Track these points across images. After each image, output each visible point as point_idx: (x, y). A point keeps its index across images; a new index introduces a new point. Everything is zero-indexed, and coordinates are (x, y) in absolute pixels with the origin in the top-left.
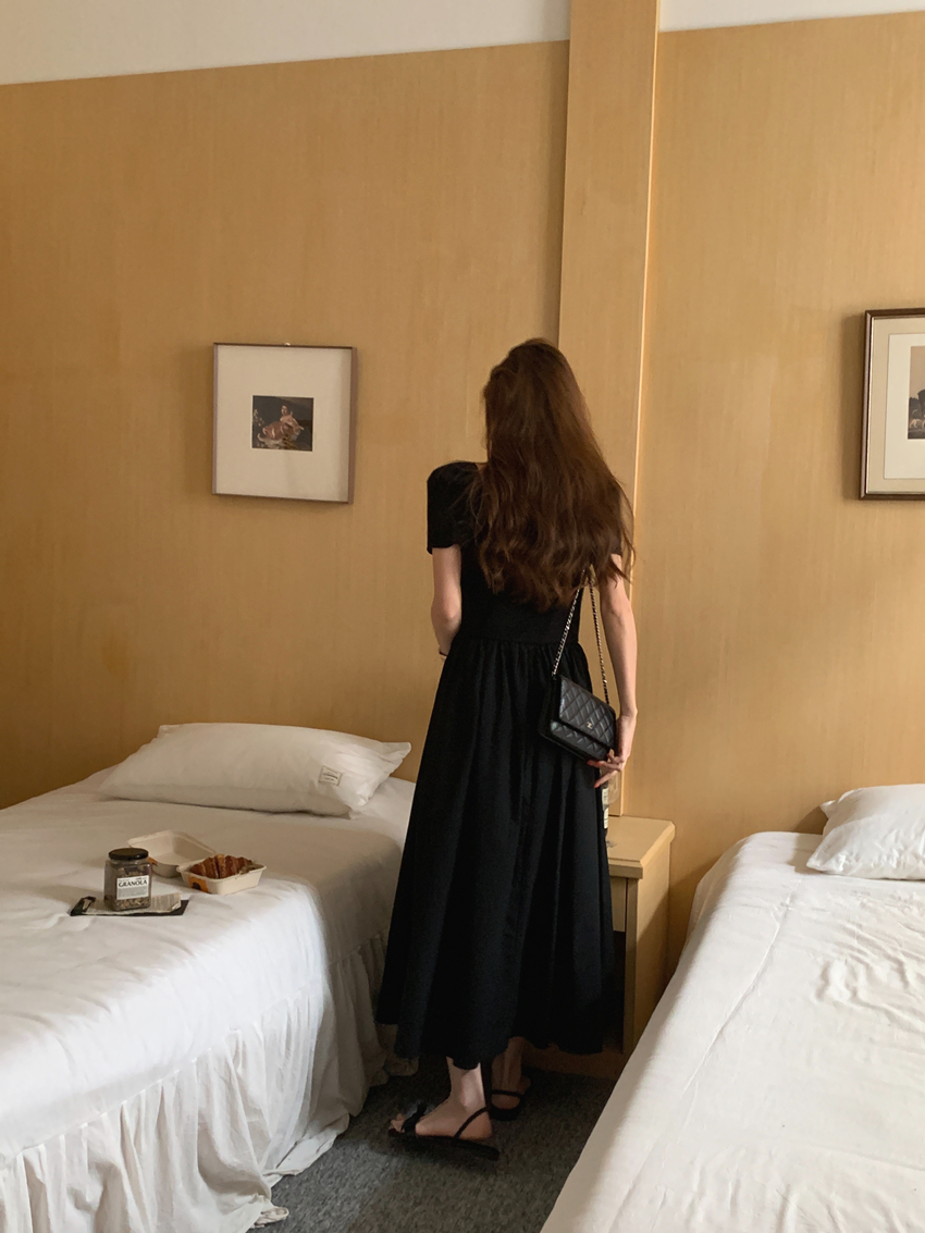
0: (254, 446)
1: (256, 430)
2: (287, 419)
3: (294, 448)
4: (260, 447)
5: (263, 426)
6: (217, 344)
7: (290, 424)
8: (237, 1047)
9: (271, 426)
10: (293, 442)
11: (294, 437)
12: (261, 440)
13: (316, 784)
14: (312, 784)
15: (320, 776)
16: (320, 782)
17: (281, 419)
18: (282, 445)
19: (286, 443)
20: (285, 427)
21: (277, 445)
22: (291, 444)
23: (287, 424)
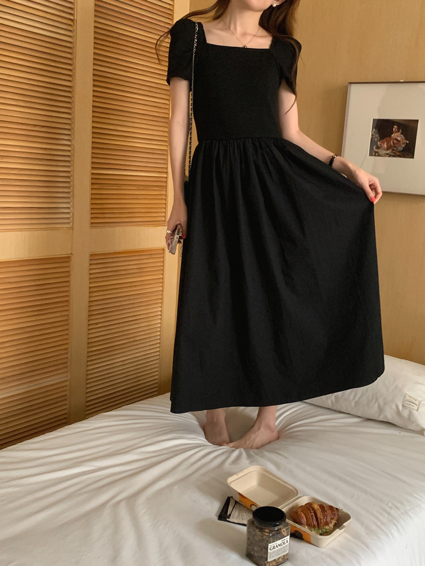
0: (371, 155)
1: (373, 143)
2: (397, 136)
3: (400, 156)
4: (375, 156)
5: (378, 140)
6: (351, 83)
7: (399, 139)
9: (384, 140)
10: (399, 152)
11: (401, 149)
12: (376, 150)
13: (401, 408)
14: (397, 407)
15: (403, 402)
16: (403, 405)
17: (392, 136)
18: (391, 154)
19: (394, 153)
20: (395, 141)
21: (387, 154)
22: (398, 154)
23: (396, 139)
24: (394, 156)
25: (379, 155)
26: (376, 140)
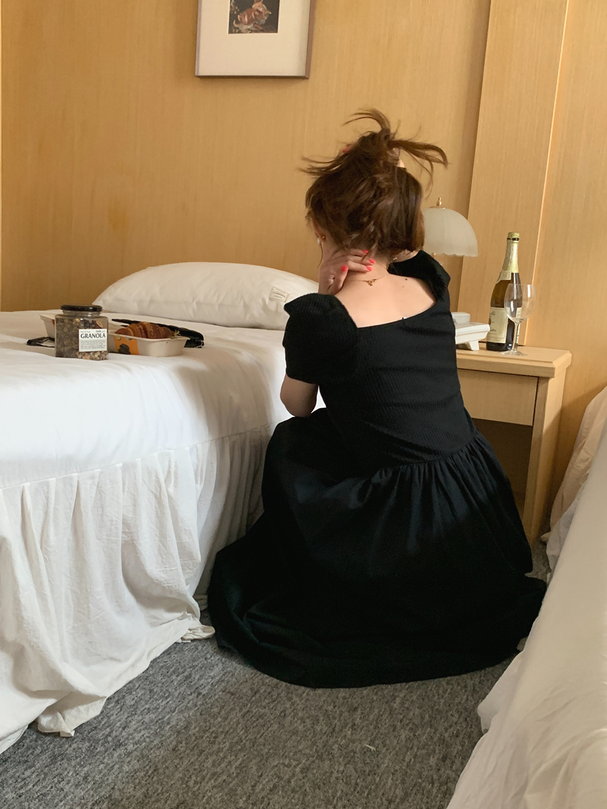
0: (231, 32)
1: (233, 17)
2: (259, 6)
3: (262, 31)
4: (235, 33)
5: (238, 13)
8: (170, 467)
9: (245, 12)
10: (262, 25)
11: (263, 21)
12: (236, 26)
13: (267, 301)
14: (264, 300)
15: (270, 294)
16: (270, 298)
17: (253, 6)
18: (253, 29)
19: (256, 28)
20: (256, 13)
21: (249, 29)
22: (261, 28)
23: (257, 10)
24: (256, 32)
25: (240, 32)
26: (235, 13)
